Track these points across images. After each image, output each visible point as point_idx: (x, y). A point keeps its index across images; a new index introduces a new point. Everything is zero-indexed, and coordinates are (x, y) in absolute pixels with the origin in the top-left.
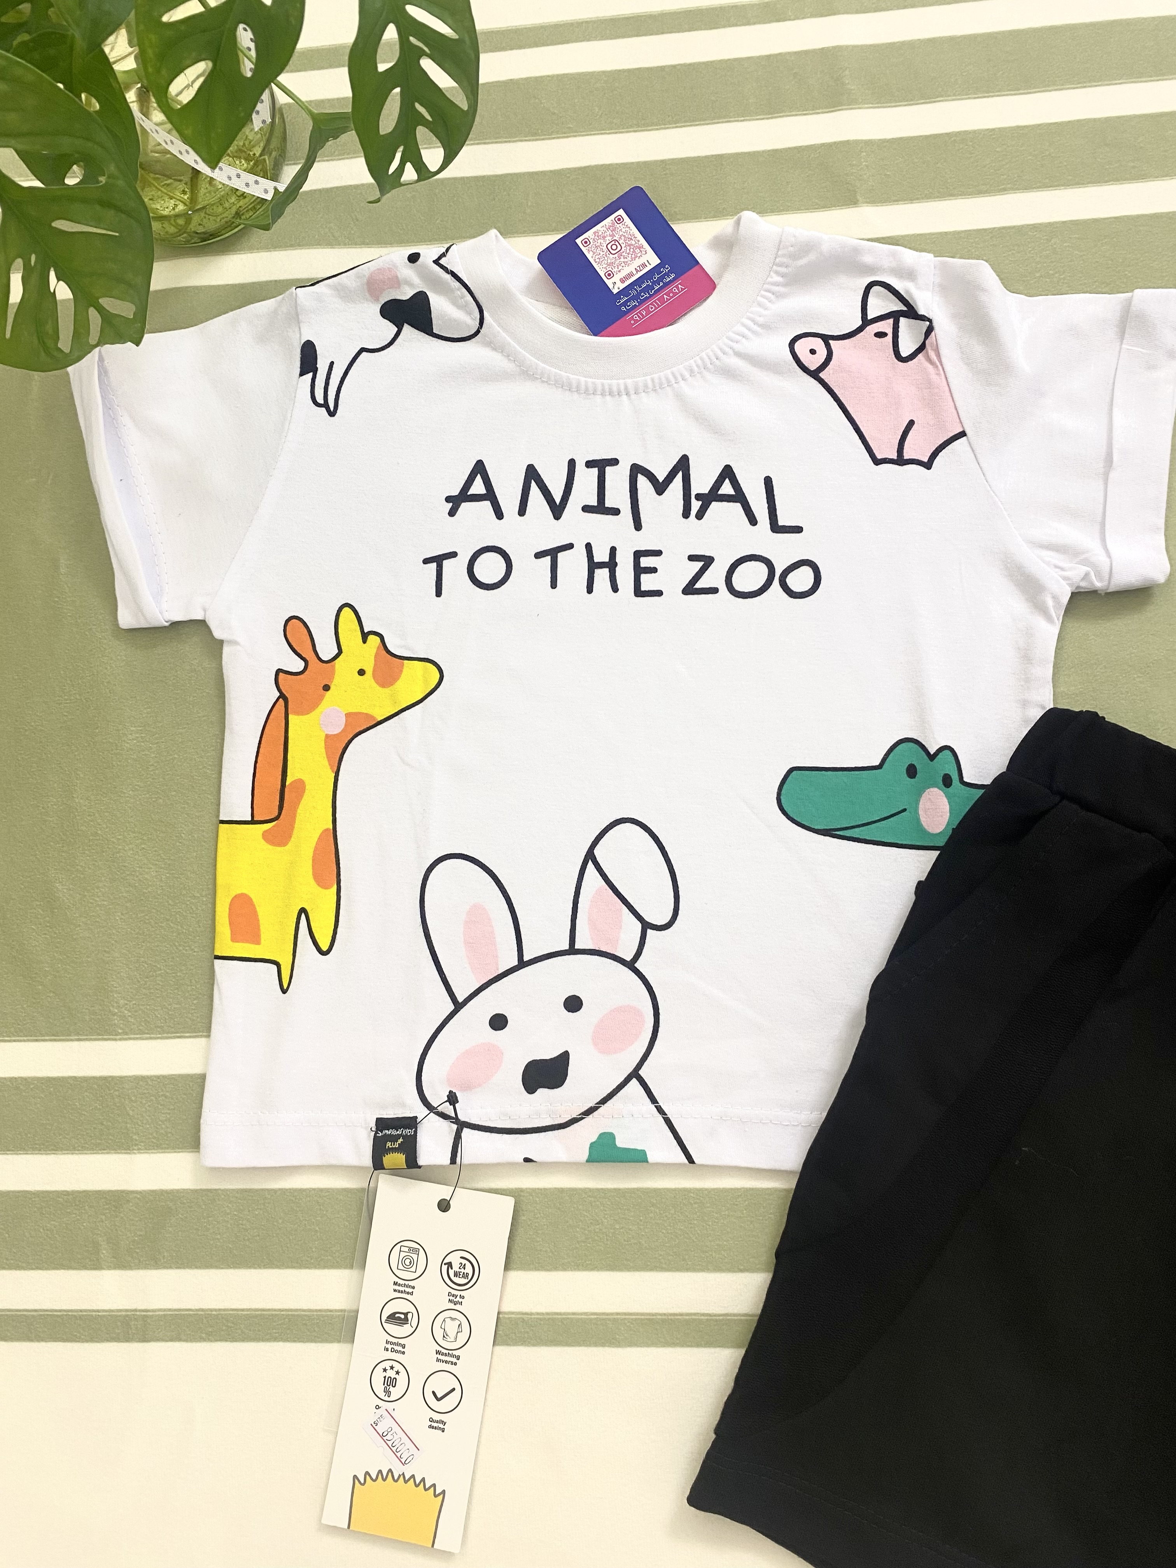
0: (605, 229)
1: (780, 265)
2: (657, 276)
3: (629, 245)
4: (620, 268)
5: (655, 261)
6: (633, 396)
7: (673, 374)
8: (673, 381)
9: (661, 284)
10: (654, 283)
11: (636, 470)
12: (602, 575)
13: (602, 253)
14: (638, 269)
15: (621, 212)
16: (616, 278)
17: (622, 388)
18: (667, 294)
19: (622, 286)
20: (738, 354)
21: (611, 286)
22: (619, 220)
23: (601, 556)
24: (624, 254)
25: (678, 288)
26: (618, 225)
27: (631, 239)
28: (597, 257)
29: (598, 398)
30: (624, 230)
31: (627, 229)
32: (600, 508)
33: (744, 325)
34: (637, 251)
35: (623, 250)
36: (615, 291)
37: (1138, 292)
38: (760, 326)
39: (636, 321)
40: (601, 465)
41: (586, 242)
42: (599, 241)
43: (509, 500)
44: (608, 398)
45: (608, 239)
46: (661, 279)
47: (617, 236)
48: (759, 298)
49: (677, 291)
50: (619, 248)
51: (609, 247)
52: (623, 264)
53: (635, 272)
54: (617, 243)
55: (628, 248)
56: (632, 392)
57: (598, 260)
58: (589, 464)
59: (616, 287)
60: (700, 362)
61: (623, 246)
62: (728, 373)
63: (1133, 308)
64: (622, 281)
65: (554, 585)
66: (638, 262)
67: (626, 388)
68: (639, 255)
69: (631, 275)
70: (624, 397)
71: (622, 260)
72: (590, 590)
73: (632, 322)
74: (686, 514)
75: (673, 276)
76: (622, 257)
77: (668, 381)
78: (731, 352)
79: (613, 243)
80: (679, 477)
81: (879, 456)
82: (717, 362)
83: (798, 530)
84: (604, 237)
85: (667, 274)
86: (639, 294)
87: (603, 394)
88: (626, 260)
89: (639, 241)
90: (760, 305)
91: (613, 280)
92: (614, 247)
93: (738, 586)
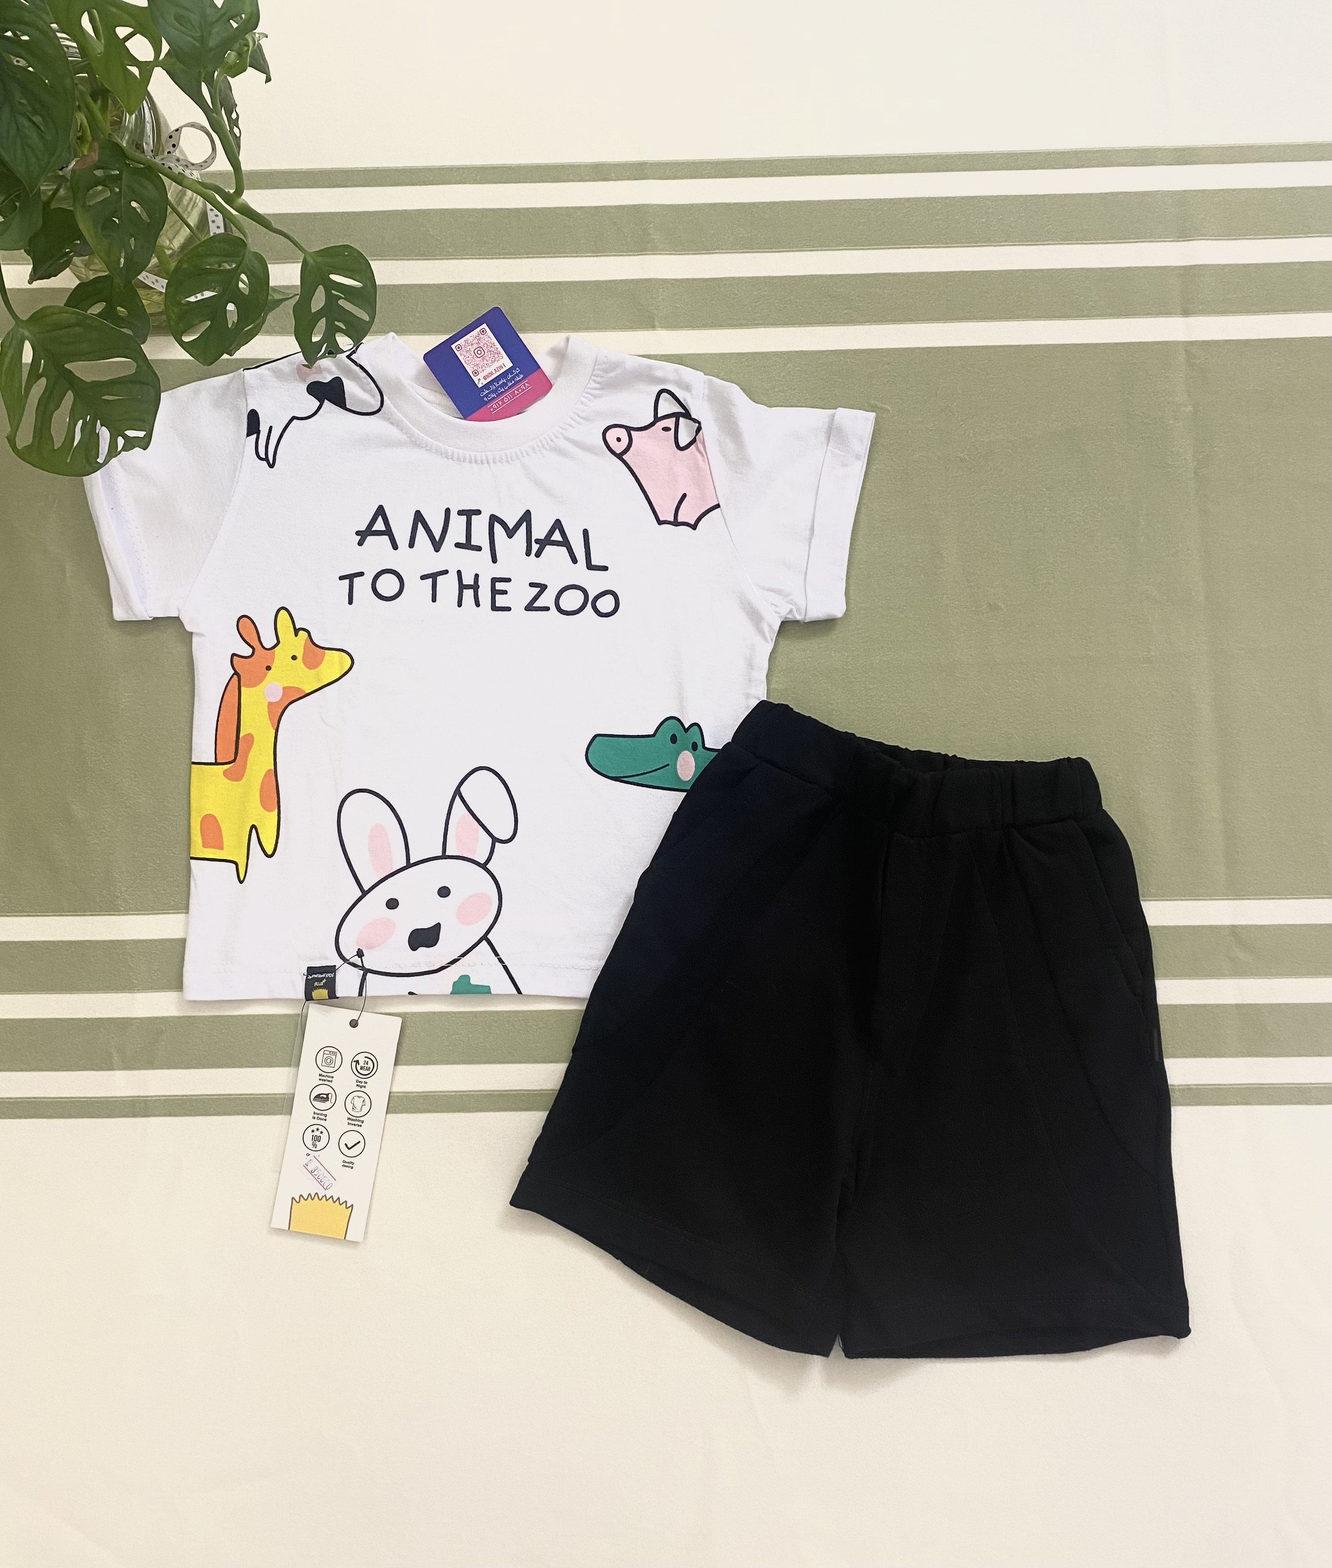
0: (472, 338)
1: (597, 376)
2: (510, 376)
3: (490, 351)
4: (484, 368)
5: (509, 364)
6: (492, 465)
7: (520, 450)
8: (520, 456)
9: (513, 382)
10: (508, 381)
11: (494, 519)
12: (468, 594)
13: (470, 356)
14: (497, 369)
15: (485, 326)
16: (481, 376)
17: (484, 458)
18: (517, 390)
19: (485, 382)
20: (567, 439)
21: (476, 382)
22: (483, 332)
23: (468, 580)
24: (486, 358)
25: (525, 386)
26: (482, 336)
27: (492, 347)
28: (467, 359)
29: (467, 464)
30: (486, 340)
31: (489, 339)
32: (467, 545)
33: (572, 419)
34: (496, 356)
35: (486, 354)
36: (480, 386)
37: (840, 410)
38: (582, 418)
39: (495, 409)
40: (469, 514)
41: (459, 348)
42: (469, 347)
43: (402, 534)
44: (474, 465)
45: (475, 346)
46: (513, 378)
47: (481, 344)
48: (583, 399)
49: (524, 388)
50: (483, 353)
51: (476, 351)
52: (486, 366)
53: (494, 372)
54: (481, 349)
55: (490, 353)
56: (491, 462)
57: (467, 362)
58: (460, 513)
59: (480, 382)
60: (540, 444)
61: (486, 351)
62: (559, 451)
63: (835, 423)
64: (485, 378)
65: (434, 599)
66: (496, 365)
67: (487, 459)
68: (497, 359)
69: (492, 374)
70: (486, 465)
71: (485, 362)
72: (460, 605)
73: (492, 410)
74: (528, 553)
75: (522, 376)
76: (485, 360)
77: (517, 455)
78: (561, 437)
79: (479, 349)
80: (524, 526)
81: (661, 519)
82: (552, 444)
83: (605, 568)
84: (472, 344)
85: (518, 375)
86: (497, 389)
87: (470, 462)
88: (488, 362)
89: (497, 349)
90: (582, 403)
91: (478, 377)
92: (479, 352)
93: (564, 606)
